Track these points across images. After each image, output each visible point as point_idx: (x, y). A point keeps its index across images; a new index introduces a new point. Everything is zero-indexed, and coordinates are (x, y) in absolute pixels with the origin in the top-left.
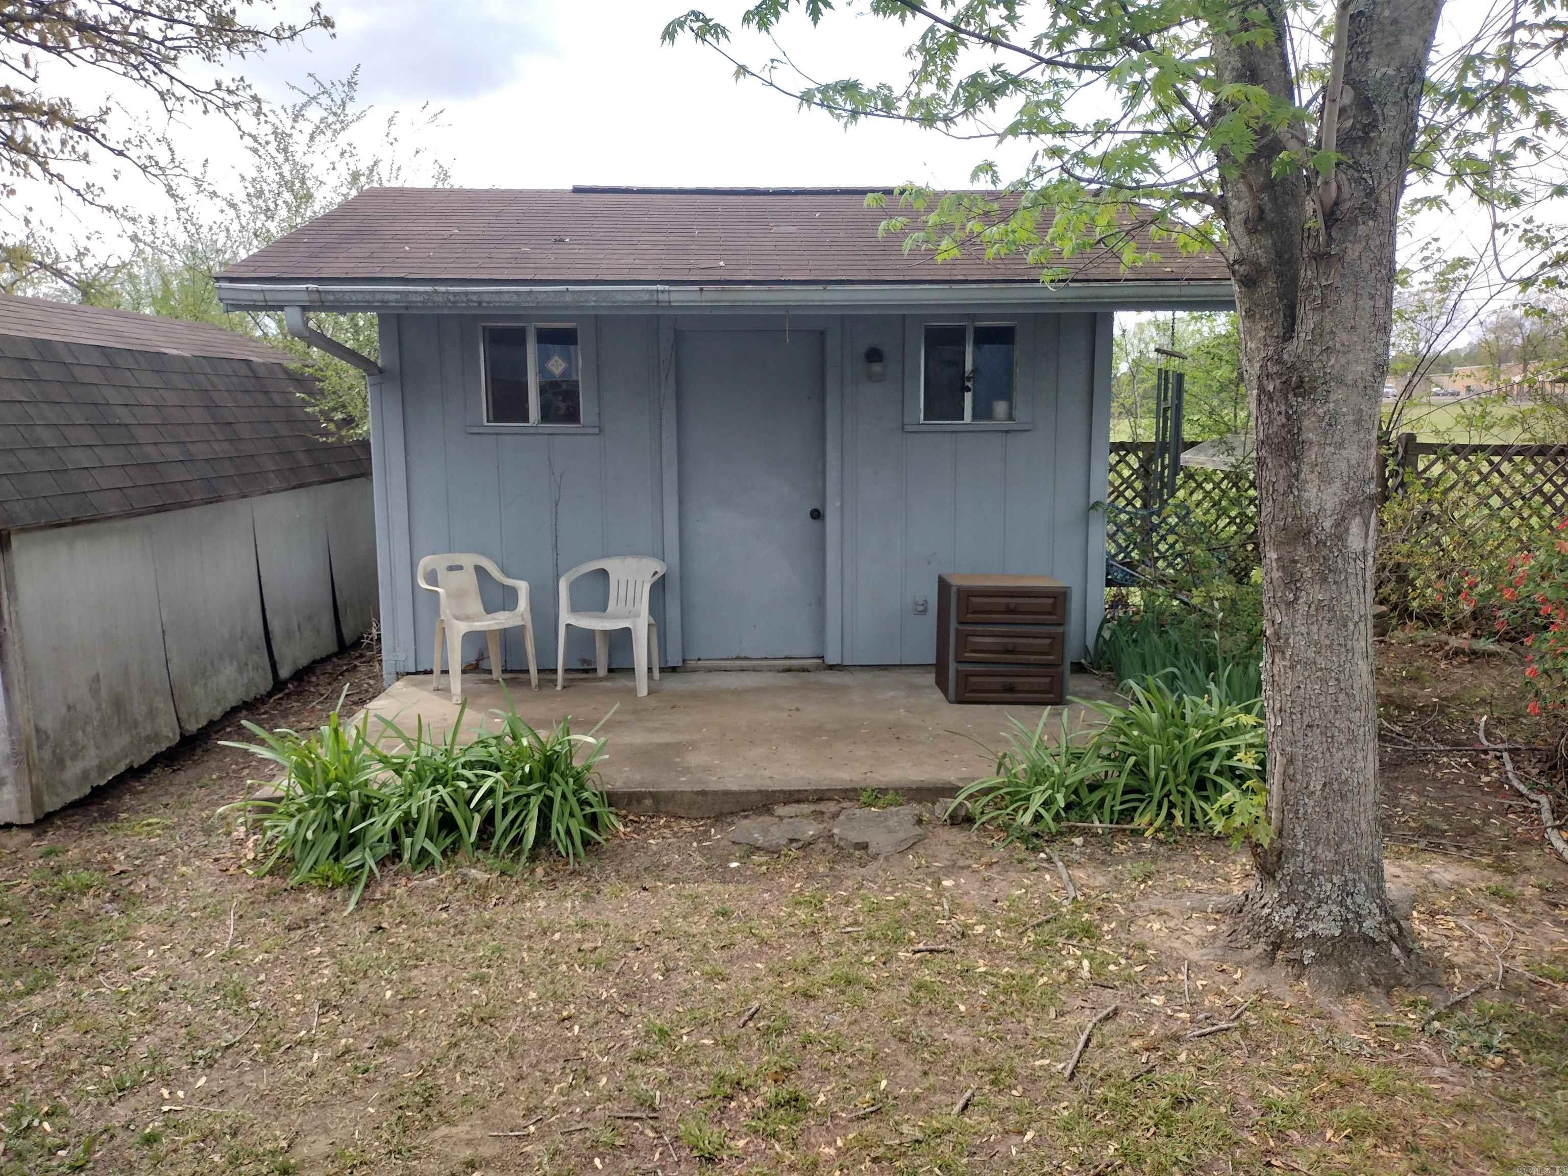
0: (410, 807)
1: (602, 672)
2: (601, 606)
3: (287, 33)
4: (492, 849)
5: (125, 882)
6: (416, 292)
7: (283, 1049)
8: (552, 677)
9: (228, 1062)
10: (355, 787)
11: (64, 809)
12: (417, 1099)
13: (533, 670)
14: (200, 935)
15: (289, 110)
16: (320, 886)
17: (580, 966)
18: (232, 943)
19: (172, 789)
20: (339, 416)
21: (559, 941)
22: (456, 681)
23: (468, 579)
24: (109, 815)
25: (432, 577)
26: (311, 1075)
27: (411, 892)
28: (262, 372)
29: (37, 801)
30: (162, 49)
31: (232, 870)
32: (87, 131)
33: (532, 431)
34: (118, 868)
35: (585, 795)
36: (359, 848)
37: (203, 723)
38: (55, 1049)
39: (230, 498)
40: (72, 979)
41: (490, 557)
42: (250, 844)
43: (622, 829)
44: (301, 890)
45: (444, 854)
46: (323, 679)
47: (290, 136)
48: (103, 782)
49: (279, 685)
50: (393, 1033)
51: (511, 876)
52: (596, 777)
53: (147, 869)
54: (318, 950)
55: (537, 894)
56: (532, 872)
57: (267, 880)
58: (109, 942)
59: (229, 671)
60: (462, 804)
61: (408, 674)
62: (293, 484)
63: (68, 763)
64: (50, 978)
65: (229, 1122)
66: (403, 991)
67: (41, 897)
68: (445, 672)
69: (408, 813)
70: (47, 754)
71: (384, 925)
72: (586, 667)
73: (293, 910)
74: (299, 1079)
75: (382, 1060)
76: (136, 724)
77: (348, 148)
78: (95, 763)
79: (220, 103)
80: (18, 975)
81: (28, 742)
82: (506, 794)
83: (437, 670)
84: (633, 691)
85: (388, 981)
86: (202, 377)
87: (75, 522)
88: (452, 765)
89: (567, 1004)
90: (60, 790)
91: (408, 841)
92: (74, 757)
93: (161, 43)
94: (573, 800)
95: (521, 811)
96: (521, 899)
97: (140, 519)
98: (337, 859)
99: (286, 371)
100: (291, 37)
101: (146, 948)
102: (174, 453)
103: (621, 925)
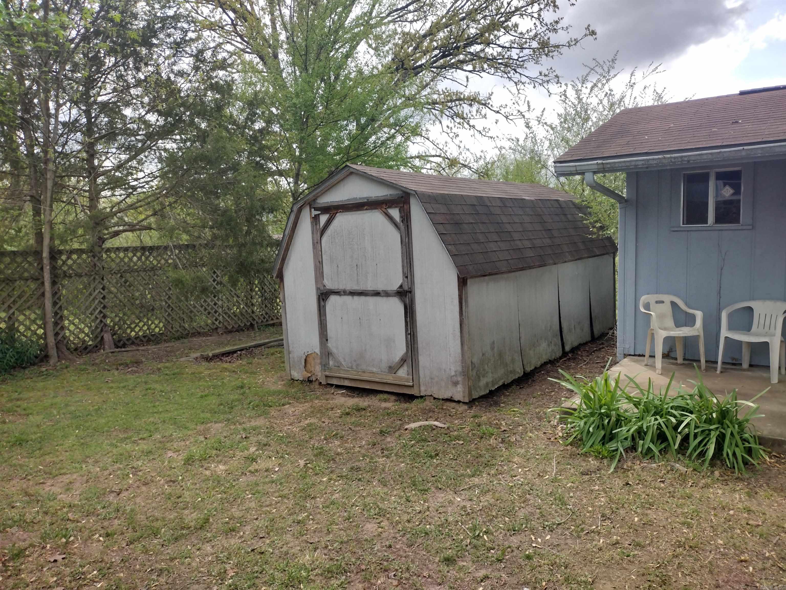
0: (642, 424)
1: (745, 365)
2: (748, 328)
3: (574, 43)
4: (687, 455)
5: (507, 435)
6: (654, 159)
7: (585, 533)
8: (715, 365)
9: (560, 531)
10: (614, 410)
11: (479, 398)
12: (658, 579)
13: (703, 360)
14: (541, 467)
15: (580, 79)
16: (596, 456)
17: (749, 533)
18: (555, 475)
19: (522, 396)
20: (598, 225)
21: (733, 515)
22: (659, 362)
23: (667, 308)
24: (497, 404)
25: (647, 306)
26: (600, 549)
27: (643, 468)
28: (564, 205)
29: (470, 394)
30: (518, 63)
31: (552, 439)
32: (485, 105)
33: (709, 228)
34: (503, 429)
35: (746, 436)
36: (614, 441)
37: (533, 368)
38: (486, 504)
39: (549, 264)
40: (489, 474)
41: (679, 297)
42: (559, 428)
43: (768, 459)
44: (586, 456)
45: (660, 452)
46: (585, 354)
47: (581, 90)
48: (493, 389)
49: (565, 354)
50: (640, 540)
51: (699, 472)
52: (750, 426)
53: (515, 431)
54: (597, 488)
55: (716, 486)
56: (712, 472)
57: (569, 447)
58: (502, 461)
59: (544, 344)
60: (670, 428)
61: (630, 355)
62: (576, 258)
63: (481, 378)
64: (480, 472)
65: (563, 561)
66: (644, 519)
67: (474, 435)
68: (653, 356)
69: (641, 427)
70: (474, 373)
71: (630, 483)
72: (734, 362)
73: (585, 465)
74: (594, 550)
75: (636, 553)
76: (506, 365)
77: (609, 92)
78: (491, 380)
79: (541, 82)
80: (468, 467)
81: (468, 368)
82: (696, 427)
83: (647, 355)
84: (769, 379)
85: (636, 513)
86: (539, 209)
87: (490, 274)
88: (666, 406)
89: (743, 553)
90: (478, 390)
91: (641, 442)
92: (484, 376)
93: (517, 60)
94: (737, 437)
95: (705, 438)
96: (707, 486)
97: (513, 274)
98: (603, 444)
99: (574, 204)
100: (575, 44)
101: (518, 468)
102: (528, 244)
103: (774, 516)
